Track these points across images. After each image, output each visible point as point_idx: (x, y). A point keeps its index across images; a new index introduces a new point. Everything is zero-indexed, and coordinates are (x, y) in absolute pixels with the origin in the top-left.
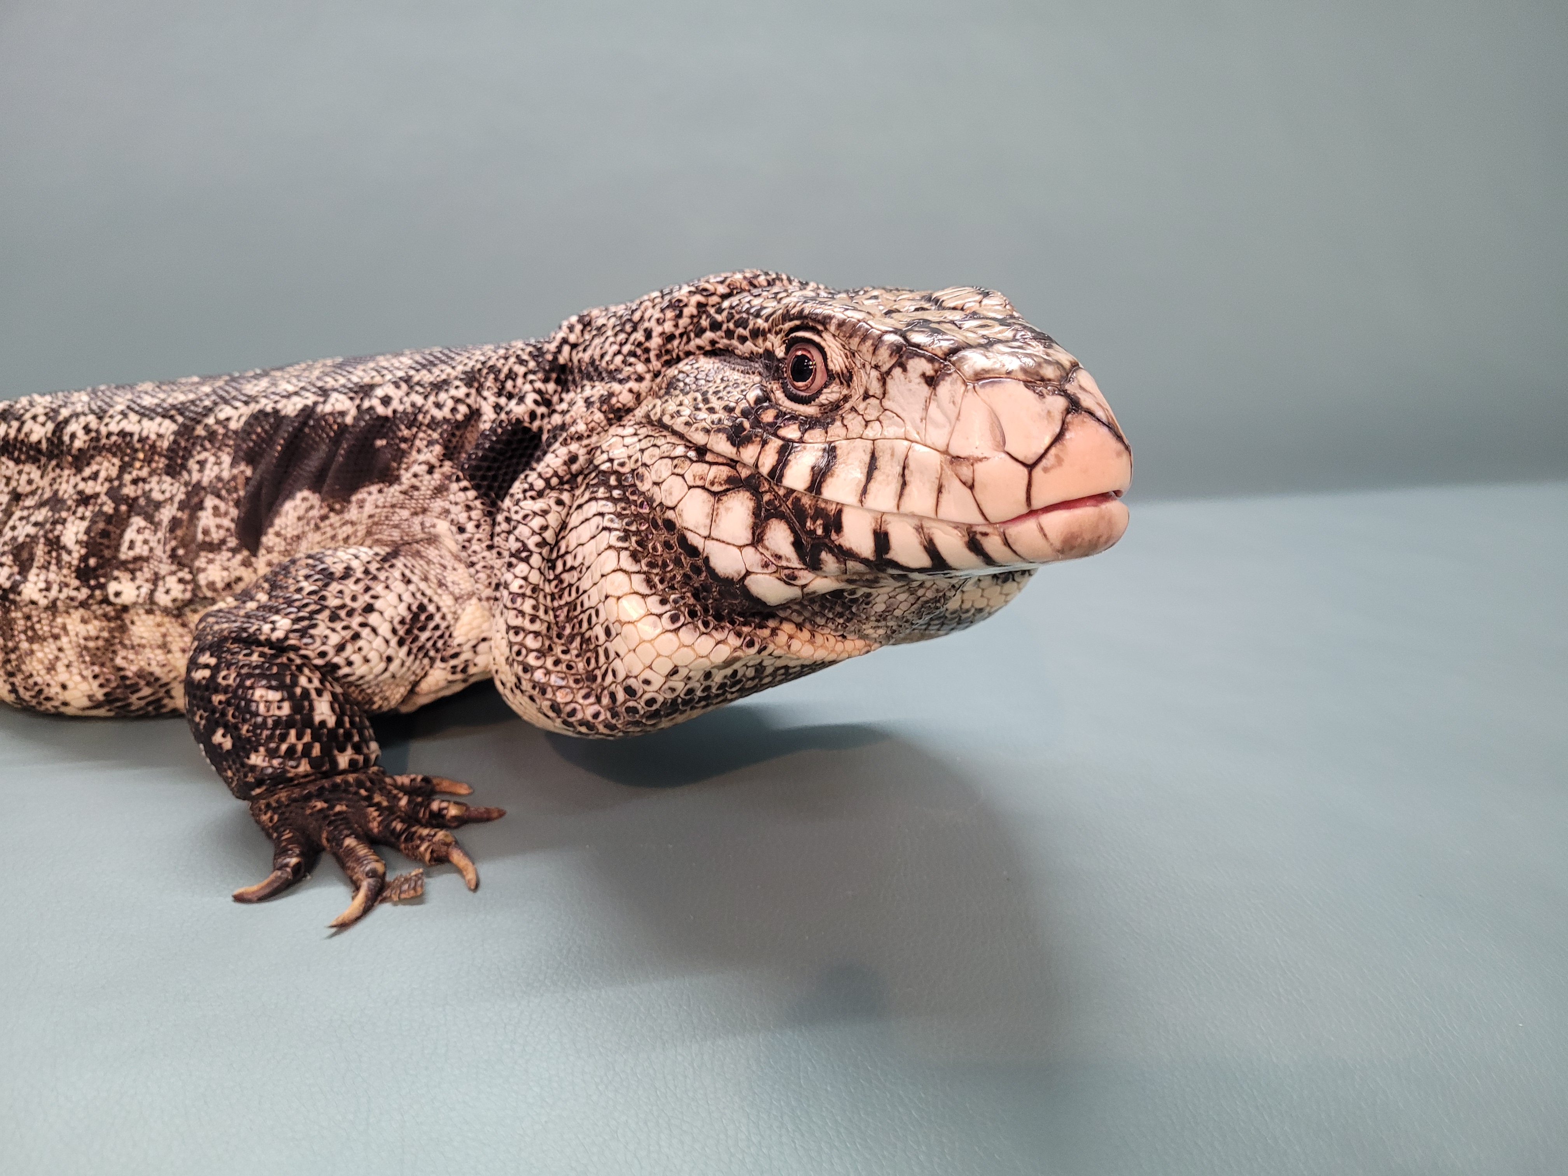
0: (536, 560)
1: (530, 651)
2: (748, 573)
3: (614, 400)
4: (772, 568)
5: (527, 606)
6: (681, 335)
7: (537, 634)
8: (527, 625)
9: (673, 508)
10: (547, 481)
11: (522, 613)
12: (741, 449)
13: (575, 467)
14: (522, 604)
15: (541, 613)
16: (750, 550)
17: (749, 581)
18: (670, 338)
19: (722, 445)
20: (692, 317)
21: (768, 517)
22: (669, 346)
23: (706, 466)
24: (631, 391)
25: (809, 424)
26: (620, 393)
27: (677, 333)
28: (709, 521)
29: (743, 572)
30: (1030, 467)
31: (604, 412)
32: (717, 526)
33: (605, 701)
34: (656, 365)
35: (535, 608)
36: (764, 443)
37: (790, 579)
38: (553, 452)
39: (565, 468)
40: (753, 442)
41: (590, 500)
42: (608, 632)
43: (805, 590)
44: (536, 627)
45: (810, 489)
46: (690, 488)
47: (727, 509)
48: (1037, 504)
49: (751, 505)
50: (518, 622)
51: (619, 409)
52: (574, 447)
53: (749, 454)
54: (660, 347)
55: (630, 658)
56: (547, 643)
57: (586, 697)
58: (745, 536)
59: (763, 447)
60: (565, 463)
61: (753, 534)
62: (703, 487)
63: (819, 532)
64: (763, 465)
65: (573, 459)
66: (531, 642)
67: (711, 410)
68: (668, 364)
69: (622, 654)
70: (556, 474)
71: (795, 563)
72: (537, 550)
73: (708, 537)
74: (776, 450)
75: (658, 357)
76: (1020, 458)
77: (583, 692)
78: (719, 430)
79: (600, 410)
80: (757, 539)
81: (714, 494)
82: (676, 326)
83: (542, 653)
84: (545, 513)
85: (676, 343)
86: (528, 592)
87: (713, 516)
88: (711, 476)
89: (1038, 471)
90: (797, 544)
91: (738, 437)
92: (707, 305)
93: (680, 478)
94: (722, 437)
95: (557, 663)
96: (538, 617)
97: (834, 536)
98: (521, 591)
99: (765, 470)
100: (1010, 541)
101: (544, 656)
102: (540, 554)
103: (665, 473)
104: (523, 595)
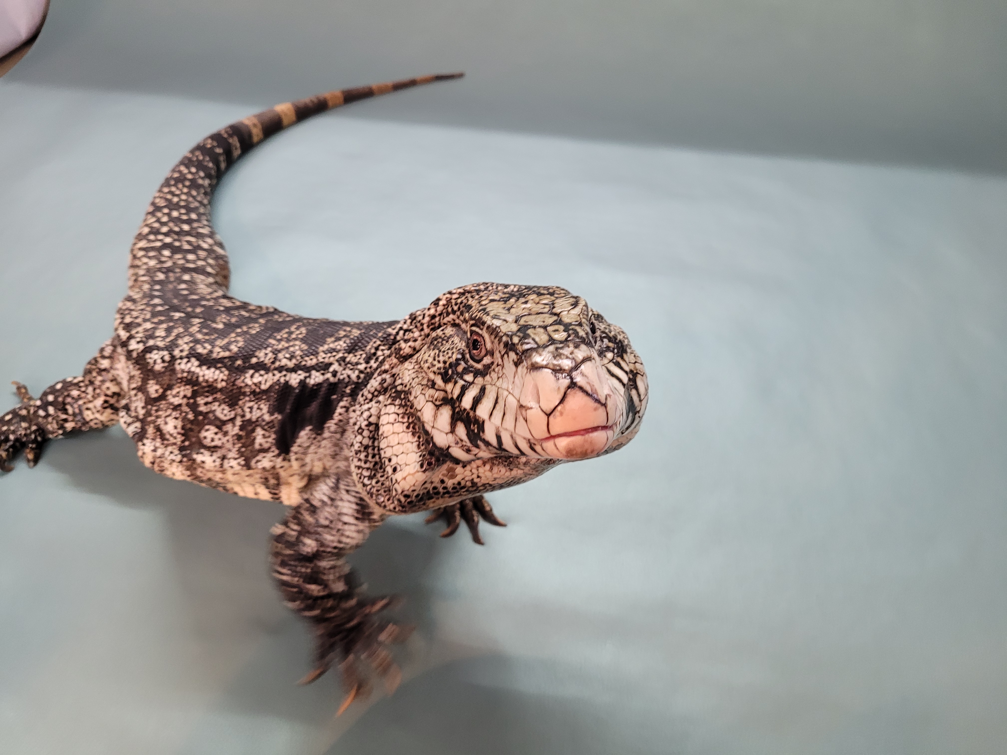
0: (366, 433)
1: (365, 477)
2: (449, 447)
3: (402, 352)
4: (460, 445)
5: (362, 456)
6: (440, 315)
7: (368, 469)
8: (362, 464)
9: (420, 411)
10: (373, 394)
11: (360, 460)
12: (446, 384)
13: (385, 385)
14: (360, 455)
15: (370, 458)
16: (450, 435)
17: (451, 450)
18: (433, 317)
19: (439, 381)
20: (444, 305)
21: (457, 421)
22: (433, 321)
23: (434, 391)
24: (410, 347)
25: (477, 373)
26: (405, 348)
27: (437, 314)
28: (433, 419)
29: (447, 446)
30: (548, 415)
31: (397, 358)
32: (437, 422)
33: (396, 502)
34: (426, 331)
35: (367, 456)
36: (456, 383)
37: (468, 451)
38: (375, 379)
39: (380, 386)
40: (451, 382)
41: (390, 404)
42: (395, 470)
43: (476, 456)
44: (367, 465)
45: (471, 409)
46: (427, 401)
47: (441, 414)
48: (553, 433)
49: (450, 413)
50: (359, 464)
51: (404, 356)
52: (384, 376)
53: (449, 387)
54: (429, 322)
55: (402, 483)
56: (373, 473)
57: (388, 500)
58: (448, 428)
59: (455, 385)
60: (380, 384)
61: (451, 427)
62: (432, 401)
63: (476, 431)
64: (454, 394)
65: (384, 380)
66: (366, 473)
67: (439, 362)
68: (434, 329)
69: (398, 481)
70: (376, 390)
71: (469, 444)
72: (367, 428)
73: (433, 427)
74: (461, 387)
75: (428, 326)
76: (544, 410)
77: (387, 497)
78: (439, 374)
79: (395, 357)
80: (453, 431)
81: (436, 406)
82: (436, 310)
83: (370, 478)
84: (369, 409)
85: (437, 319)
86: (362, 449)
87: (435, 416)
88: (436, 397)
89: (551, 418)
90: (468, 435)
91: (446, 379)
92: (451, 299)
93: (424, 396)
94: (439, 377)
95: (377, 482)
96: (368, 461)
97: (481, 434)
98: (359, 449)
99: (455, 397)
100: (544, 449)
101: (372, 479)
102: (368, 430)
103: (419, 393)
104: (360, 451)
